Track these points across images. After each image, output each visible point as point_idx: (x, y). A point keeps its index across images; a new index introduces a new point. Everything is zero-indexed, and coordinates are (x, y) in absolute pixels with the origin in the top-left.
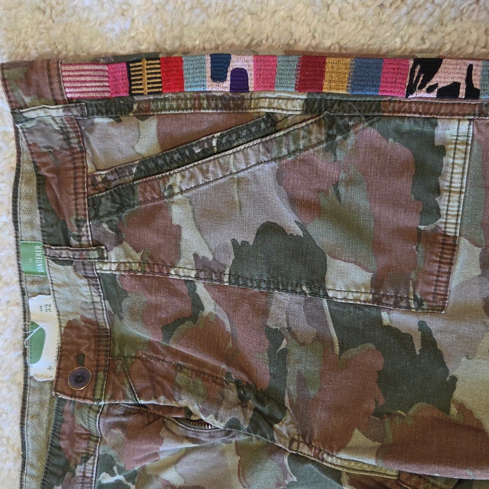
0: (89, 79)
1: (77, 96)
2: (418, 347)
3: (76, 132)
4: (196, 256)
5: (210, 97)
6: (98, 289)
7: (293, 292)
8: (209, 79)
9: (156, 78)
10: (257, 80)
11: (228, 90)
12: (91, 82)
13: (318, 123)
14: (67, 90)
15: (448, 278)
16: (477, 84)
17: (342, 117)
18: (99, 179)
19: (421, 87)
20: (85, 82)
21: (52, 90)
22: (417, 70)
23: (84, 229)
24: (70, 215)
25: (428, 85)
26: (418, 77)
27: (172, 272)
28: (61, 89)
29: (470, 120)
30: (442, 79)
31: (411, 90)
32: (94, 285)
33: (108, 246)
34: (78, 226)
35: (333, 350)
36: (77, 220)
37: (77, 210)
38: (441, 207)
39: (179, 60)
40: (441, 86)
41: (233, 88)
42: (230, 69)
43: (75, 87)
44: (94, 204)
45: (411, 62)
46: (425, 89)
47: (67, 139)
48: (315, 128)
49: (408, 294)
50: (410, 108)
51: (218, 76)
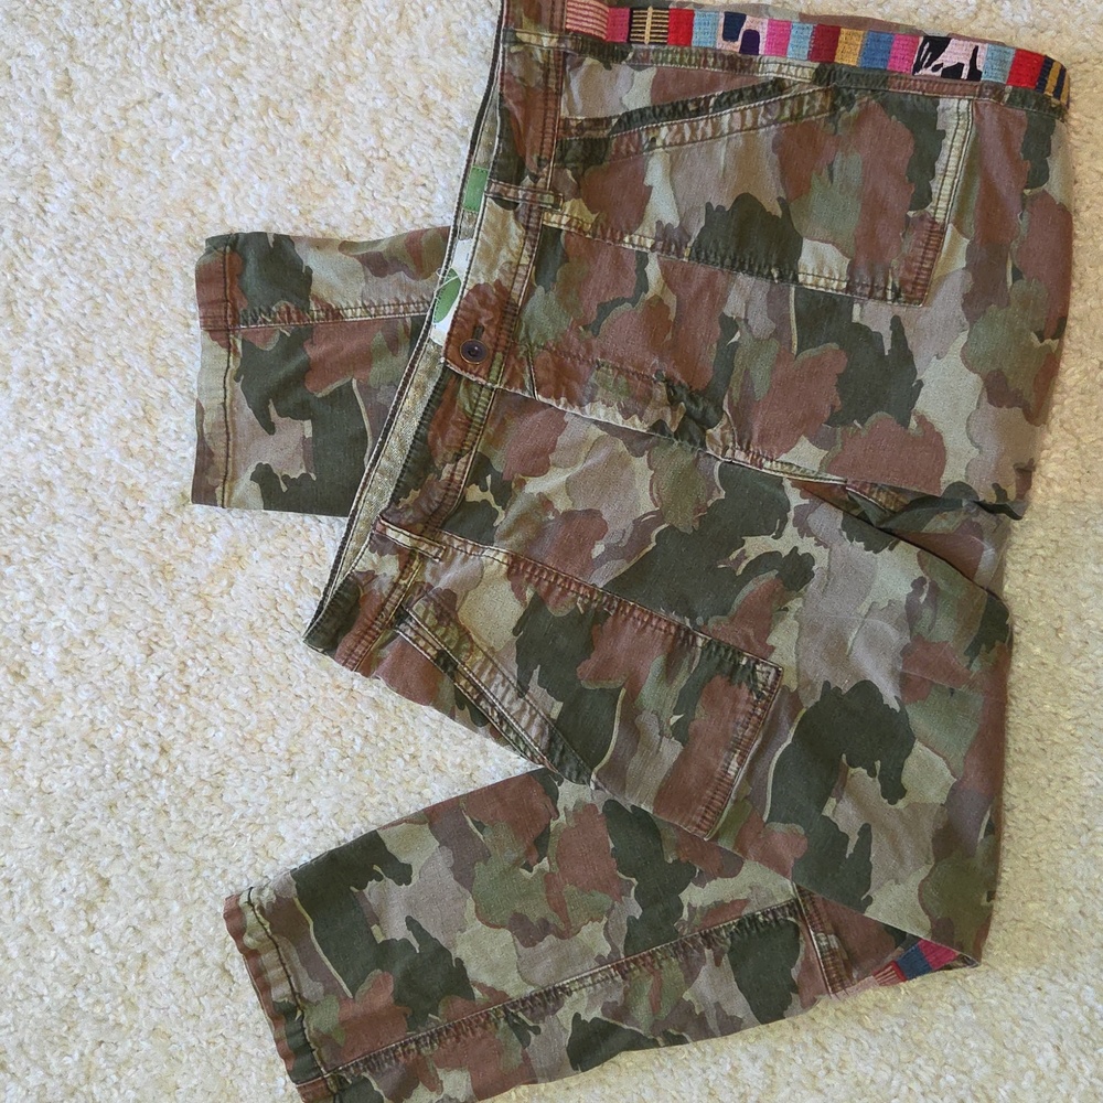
0: (591, 14)
1: (575, 28)
2: (887, 346)
3: (557, 72)
4: (659, 223)
5: (717, 54)
6: (534, 247)
7: (759, 274)
8: (720, 38)
9: (661, 28)
10: (769, 43)
11: (738, 50)
12: (593, 18)
13: (826, 92)
14: (568, 21)
15: (932, 265)
16: (980, 66)
17: (849, 89)
18: (573, 123)
19: (927, 66)
20: (587, 16)
21: (552, 16)
22: (926, 47)
23: (545, 169)
24: (532, 153)
25: (933, 64)
26: (926, 56)
27: (627, 239)
28: (562, 16)
29: (969, 100)
30: (948, 58)
31: (918, 67)
32: (530, 239)
33: (567, 194)
34: (539, 165)
35: (790, 349)
36: (539, 159)
37: (542, 149)
38: (933, 190)
39: (691, 14)
40: (946, 65)
41: (743, 50)
42: (744, 28)
43: (576, 20)
44: (563, 147)
45: (921, 39)
46: (930, 68)
47: (546, 76)
48: (820, 96)
49: (886, 284)
50: (915, 85)
51: (730, 34)
